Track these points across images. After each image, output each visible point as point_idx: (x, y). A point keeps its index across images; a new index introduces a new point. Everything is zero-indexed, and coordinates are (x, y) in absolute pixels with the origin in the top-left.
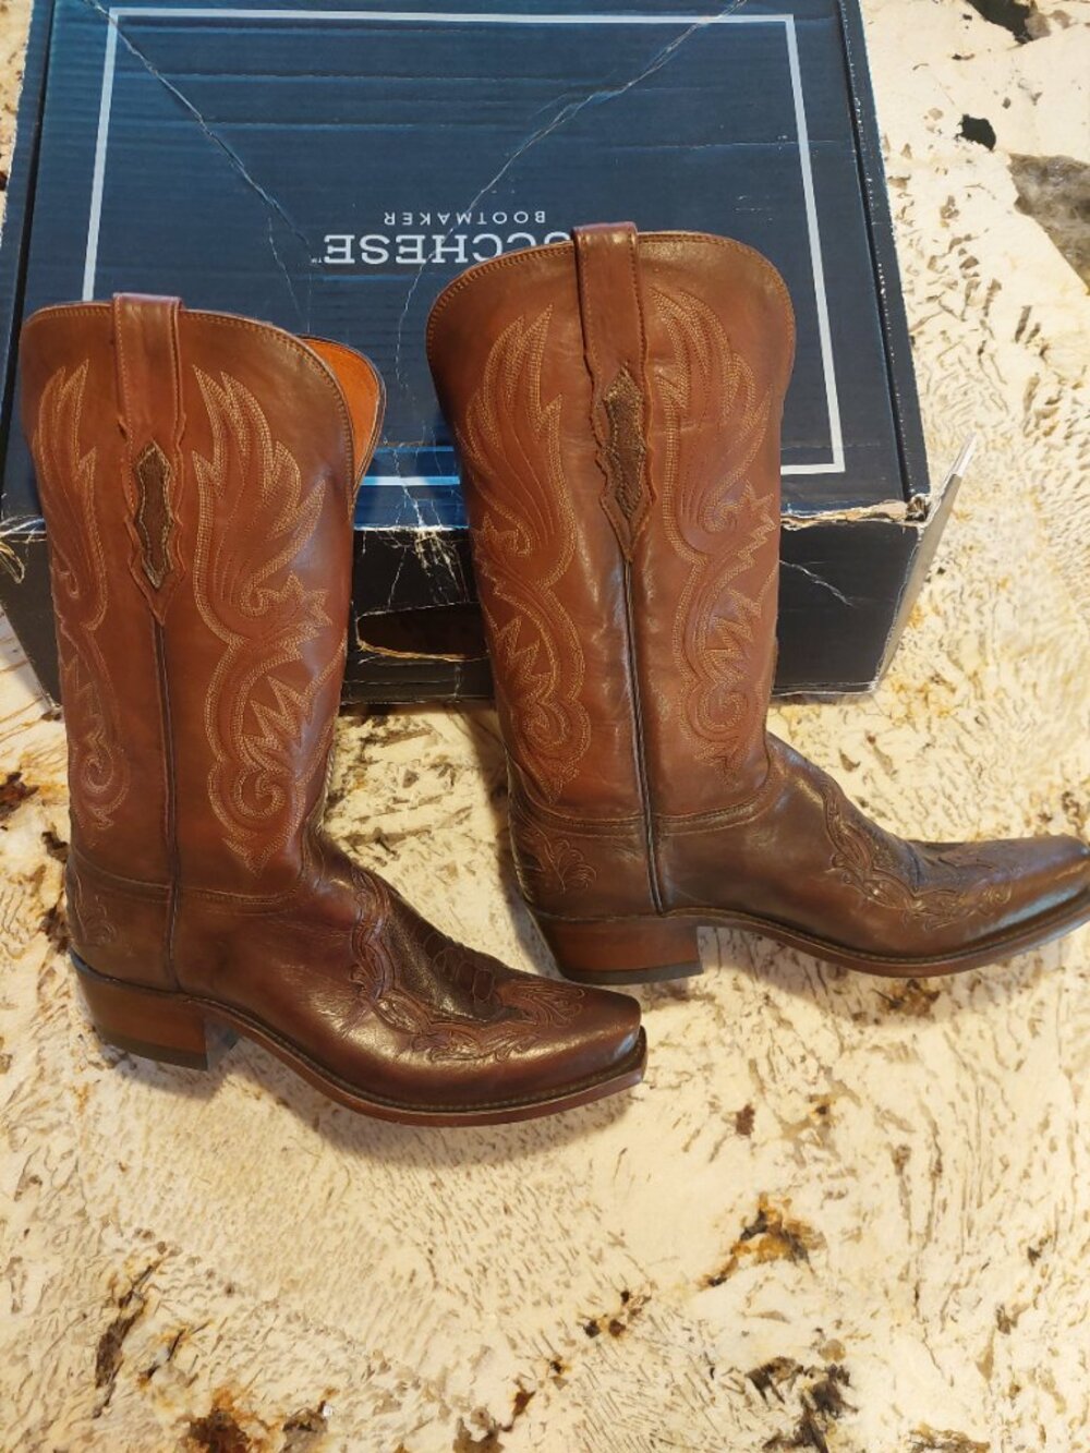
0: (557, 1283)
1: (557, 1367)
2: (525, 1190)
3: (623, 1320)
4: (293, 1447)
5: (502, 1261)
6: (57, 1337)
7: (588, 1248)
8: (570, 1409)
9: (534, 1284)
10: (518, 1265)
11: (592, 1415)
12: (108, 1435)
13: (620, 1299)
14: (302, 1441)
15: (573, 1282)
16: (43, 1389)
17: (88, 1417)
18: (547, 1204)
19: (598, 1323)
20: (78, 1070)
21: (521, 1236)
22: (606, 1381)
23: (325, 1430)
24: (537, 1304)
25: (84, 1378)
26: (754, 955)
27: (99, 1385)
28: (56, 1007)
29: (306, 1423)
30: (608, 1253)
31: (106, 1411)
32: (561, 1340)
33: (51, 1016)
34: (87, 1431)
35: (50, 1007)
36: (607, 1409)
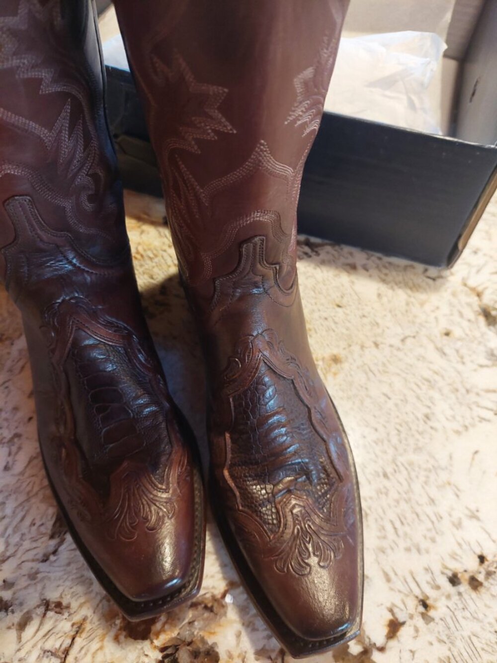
0: (425, 537)
1: (425, 605)
2: (399, 464)
3: (481, 578)
4: (196, 623)
5: (380, 511)
6: (31, 494)
7: (450, 515)
8: (436, 643)
9: (406, 534)
10: (393, 517)
11: (456, 654)
12: (49, 579)
13: (478, 560)
14: (203, 620)
15: (438, 538)
16: (9, 531)
17: (37, 560)
18: (417, 477)
19: (459, 575)
21: (396, 496)
22: (468, 627)
23: (225, 614)
24: (408, 550)
25: (43, 529)
27: (52, 537)
29: (209, 605)
30: (466, 522)
31: (52, 558)
32: (428, 583)
34: (34, 571)
36: (471, 653)
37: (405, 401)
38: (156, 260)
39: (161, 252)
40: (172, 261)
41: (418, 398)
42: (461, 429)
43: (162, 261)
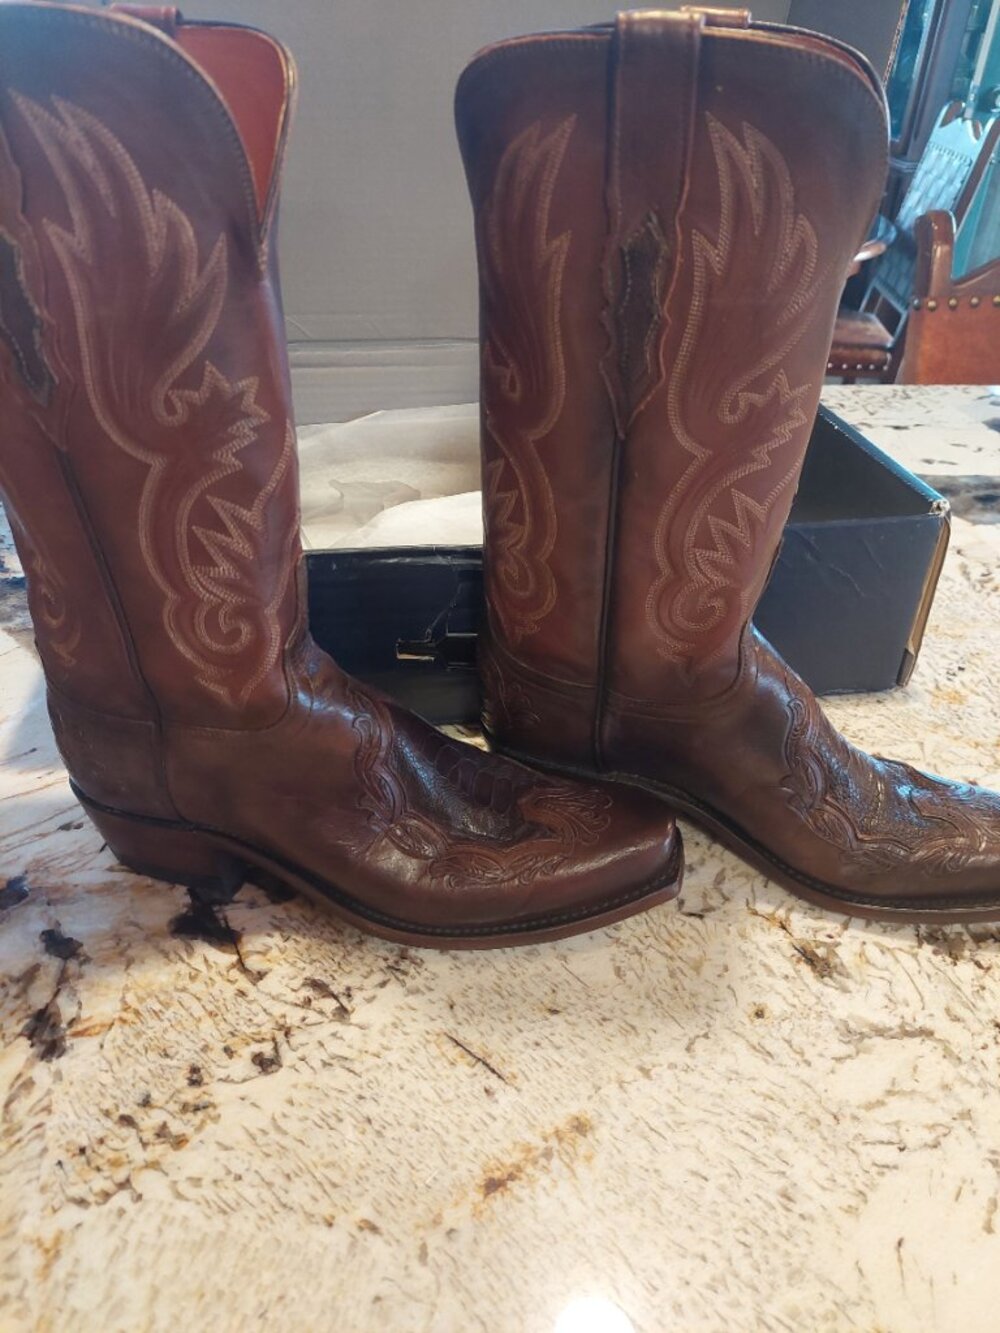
20: (49, 1210)
26: (958, 983)
28: (27, 1129)
33: (19, 1141)
35: (20, 1128)
37: (735, 1174)
38: (169, 1014)
39: (176, 995)
40: (204, 1007)
41: (755, 1160)
42: (854, 1201)
43: (183, 1012)
